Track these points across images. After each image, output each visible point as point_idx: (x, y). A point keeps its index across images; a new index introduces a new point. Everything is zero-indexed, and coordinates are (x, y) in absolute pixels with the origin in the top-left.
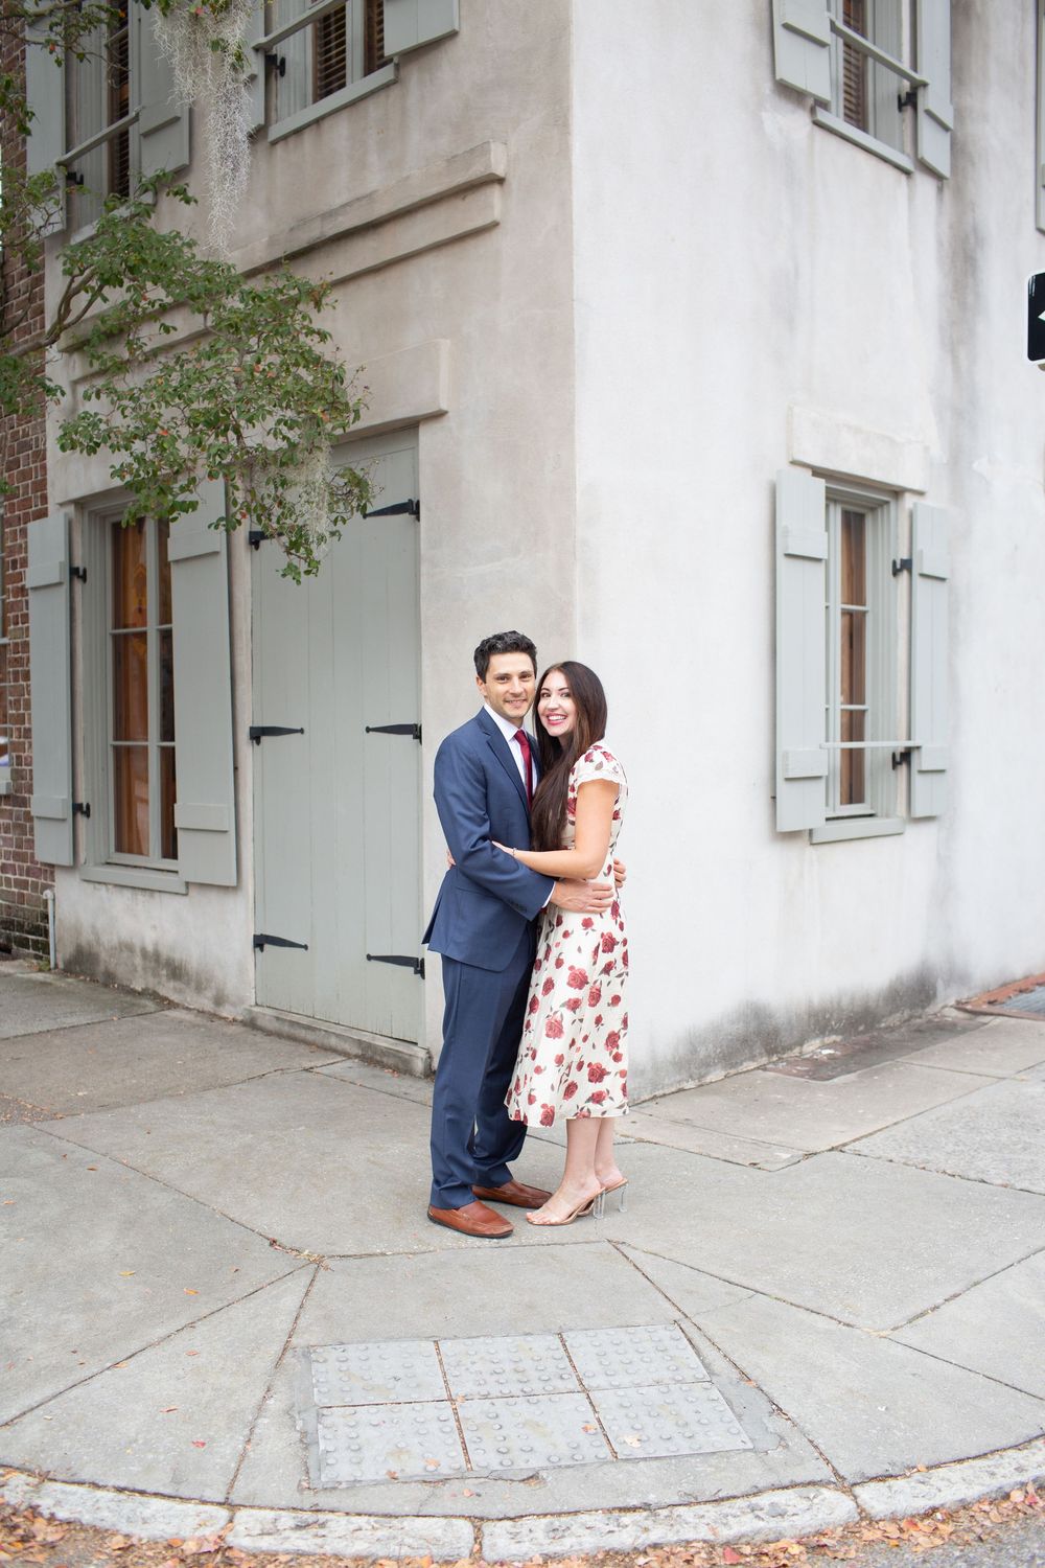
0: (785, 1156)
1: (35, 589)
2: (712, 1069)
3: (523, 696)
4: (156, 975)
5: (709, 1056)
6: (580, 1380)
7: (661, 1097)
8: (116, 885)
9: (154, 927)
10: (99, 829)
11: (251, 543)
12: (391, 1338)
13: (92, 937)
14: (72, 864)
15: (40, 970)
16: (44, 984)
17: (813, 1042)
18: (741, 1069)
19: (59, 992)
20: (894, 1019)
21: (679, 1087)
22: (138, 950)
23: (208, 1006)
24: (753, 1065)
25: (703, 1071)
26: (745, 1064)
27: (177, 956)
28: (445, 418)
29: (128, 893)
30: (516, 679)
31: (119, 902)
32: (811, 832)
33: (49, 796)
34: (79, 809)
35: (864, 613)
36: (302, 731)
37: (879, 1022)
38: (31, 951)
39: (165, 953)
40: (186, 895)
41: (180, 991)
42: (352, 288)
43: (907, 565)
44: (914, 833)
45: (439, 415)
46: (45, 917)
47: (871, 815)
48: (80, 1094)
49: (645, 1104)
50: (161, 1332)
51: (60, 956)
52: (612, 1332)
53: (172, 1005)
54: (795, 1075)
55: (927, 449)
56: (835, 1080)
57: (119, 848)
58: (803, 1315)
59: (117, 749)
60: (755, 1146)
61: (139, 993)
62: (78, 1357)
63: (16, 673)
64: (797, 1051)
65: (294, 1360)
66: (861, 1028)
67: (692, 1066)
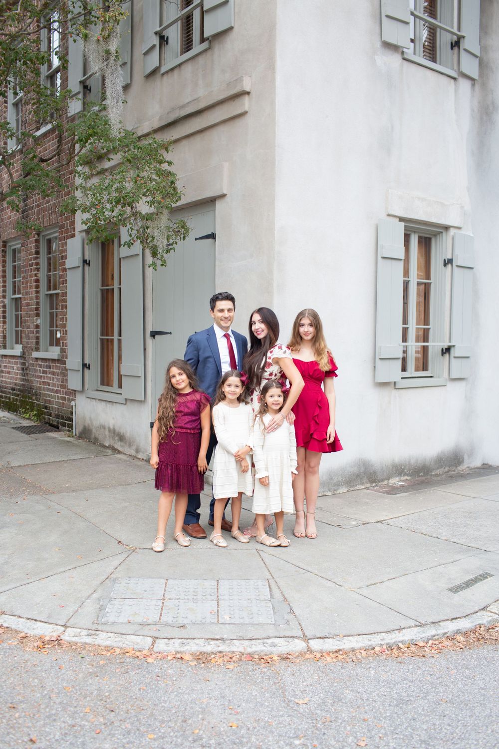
0: (354, 523)
1: (69, 269)
2: (340, 487)
3: (229, 319)
4: (114, 439)
5: (339, 481)
6: (218, 596)
8: (99, 400)
9: (113, 418)
10: (94, 375)
12: (150, 577)
13: (90, 422)
14: (82, 390)
15: (69, 437)
16: (68, 442)
17: (395, 479)
18: (356, 488)
19: (74, 445)
20: (440, 471)
21: (323, 494)
22: (107, 428)
23: (133, 453)
24: (362, 487)
25: (336, 488)
26: (358, 486)
27: (122, 431)
28: (226, 197)
29: (103, 403)
30: (226, 311)
31: (101, 406)
32: (395, 383)
33: (73, 361)
34: (85, 366)
35: (430, 283)
36: (170, 333)
37: (431, 472)
38: (67, 428)
39: (117, 429)
40: (126, 404)
41: (123, 447)
42: (192, 139)
43: (450, 261)
44: (451, 386)
45: (223, 196)
46: (72, 413)
47: (431, 377)
48: (67, 485)
50: (62, 569)
51: (77, 430)
52: (239, 581)
53: (119, 452)
54: (381, 492)
55: (462, 207)
56: (398, 495)
57: (102, 384)
58: (323, 581)
59: (102, 340)
60: (344, 519)
61: (107, 447)
62: (28, 576)
63: (62, 306)
64: (386, 482)
65: (109, 582)
66: (422, 474)
67: (330, 485)
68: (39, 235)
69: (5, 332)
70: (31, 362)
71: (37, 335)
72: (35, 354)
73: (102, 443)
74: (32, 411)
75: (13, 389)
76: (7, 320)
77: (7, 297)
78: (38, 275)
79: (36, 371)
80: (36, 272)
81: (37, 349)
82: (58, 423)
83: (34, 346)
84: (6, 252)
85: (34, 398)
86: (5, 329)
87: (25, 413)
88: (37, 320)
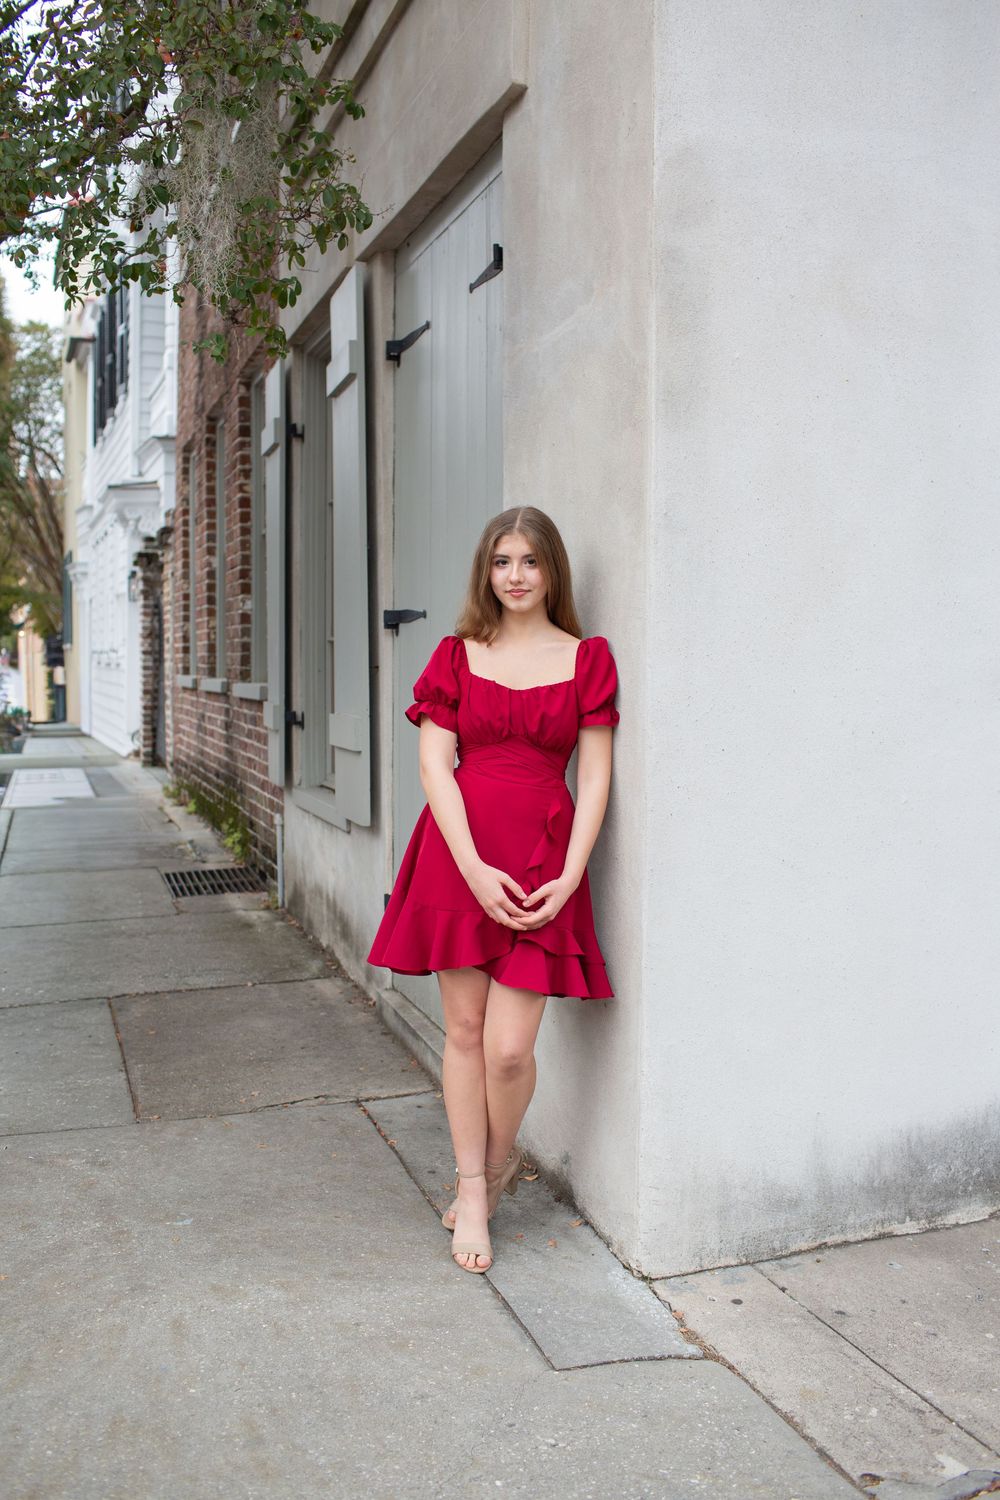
0: (952, 1467)
1: (266, 454)
4: (334, 931)
7: (837, 1246)
8: (315, 816)
9: (334, 870)
10: (314, 744)
11: (389, 357)
13: (302, 875)
14: (286, 783)
16: (251, 926)
21: (880, 1230)
22: (324, 896)
27: (346, 910)
28: (526, 99)
31: (316, 831)
34: (294, 719)
36: (425, 615)
39: (339, 903)
40: (349, 834)
41: (347, 956)
49: (795, 1260)
51: (286, 893)
53: (337, 970)
61: (323, 951)
67: (913, 1196)
69: (212, 636)
70: (235, 708)
71: (246, 639)
72: (240, 689)
73: (318, 936)
74: (236, 831)
75: (217, 775)
76: (218, 607)
78: (246, 488)
79: (240, 729)
80: (242, 480)
81: (244, 676)
82: (264, 865)
83: (240, 668)
85: (239, 798)
86: (214, 628)
87: (228, 834)
88: (243, 601)
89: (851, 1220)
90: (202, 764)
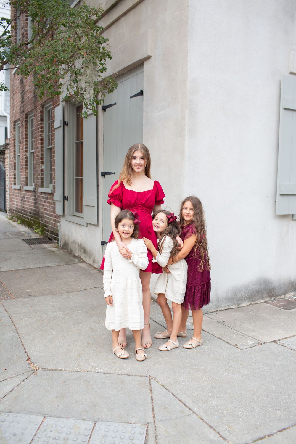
0: (251, 343)
1: (56, 128)
2: (244, 302)
4: (81, 252)
5: (242, 297)
7: (220, 311)
8: (73, 222)
9: (80, 236)
10: (71, 205)
11: (103, 110)
12: (30, 413)
13: (68, 238)
14: (62, 215)
15: (57, 247)
16: (53, 252)
17: (290, 293)
18: (257, 302)
19: (55, 254)
21: (228, 307)
22: (77, 243)
23: (91, 263)
24: (262, 301)
25: (239, 302)
26: (259, 300)
27: (85, 246)
28: (151, 58)
29: (75, 225)
31: (73, 227)
32: (293, 215)
34: (65, 198)
36: (114, 173)
38: (55, 241)
39: (83, 244)
40: (87, 226)
41: (86, 257)
42: (127, 15)
45: (148, 58)
46: (58, 231)
48: (27, 291)
49: (212, 313)
51: (61, 243)
52: (117, 424)
53: (83, 261)
54: (278, 306)
56: (292, 310)
57: (77, 211)
58: (206, 429)
59: (76, 179)
60: (242, 336)
61: (77, 257)
63: (54, 155)
64: (283, 296)
67: (234, 300)
68: (43, 108)
69: (27, 175)
70: (38, 195)
71: (42, 176)
72: (41, 190)
73: (74, 253)
74: (39, 228)
75: (30, 213)
76: (28, 167)
77: (28, 152)
78: (42, 135)
79: (41, 201)
80: (41, 133)
81: (42, 186)
82: (52, 237)
83: (40, 184)
84: (27, 122)
85: (40, 219)
86: (27, 173)
87: (36, 229)
88: (42, 166)
89: (222, 305)
90: (24, 210)
